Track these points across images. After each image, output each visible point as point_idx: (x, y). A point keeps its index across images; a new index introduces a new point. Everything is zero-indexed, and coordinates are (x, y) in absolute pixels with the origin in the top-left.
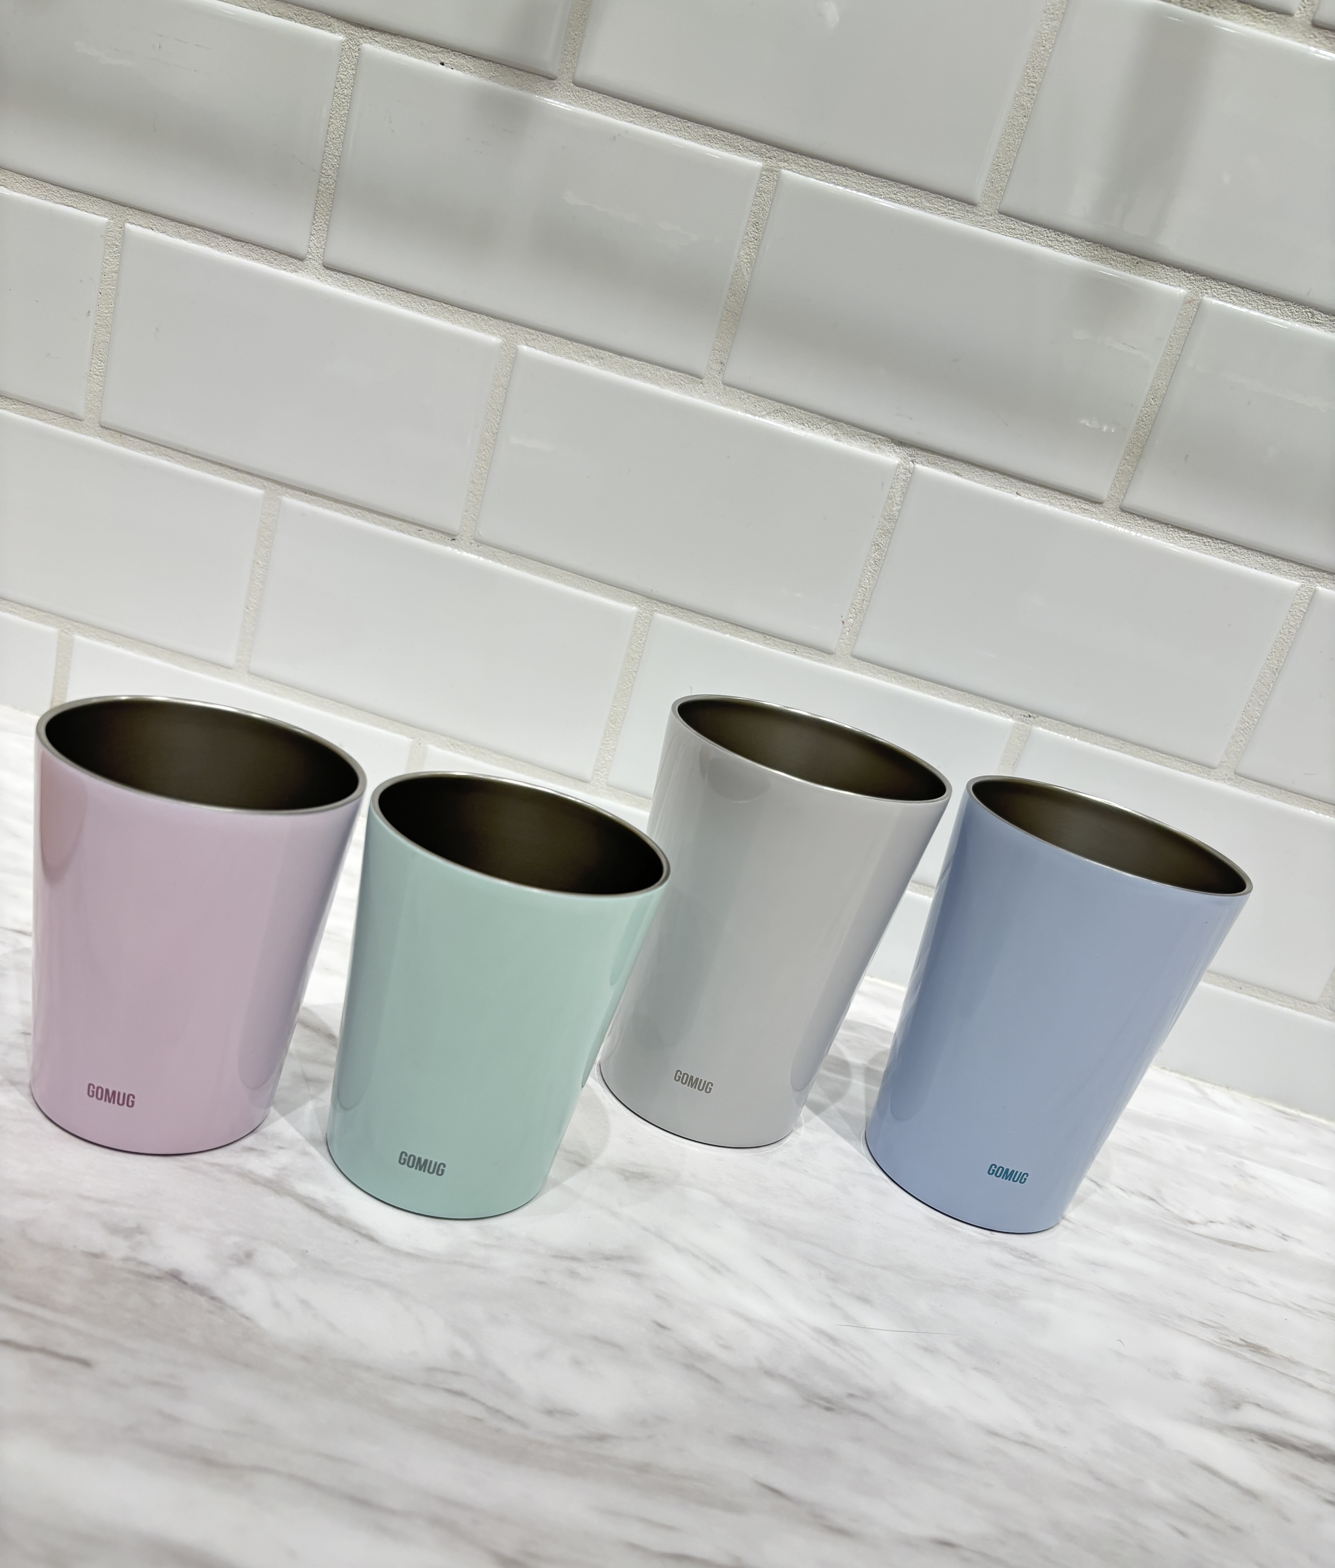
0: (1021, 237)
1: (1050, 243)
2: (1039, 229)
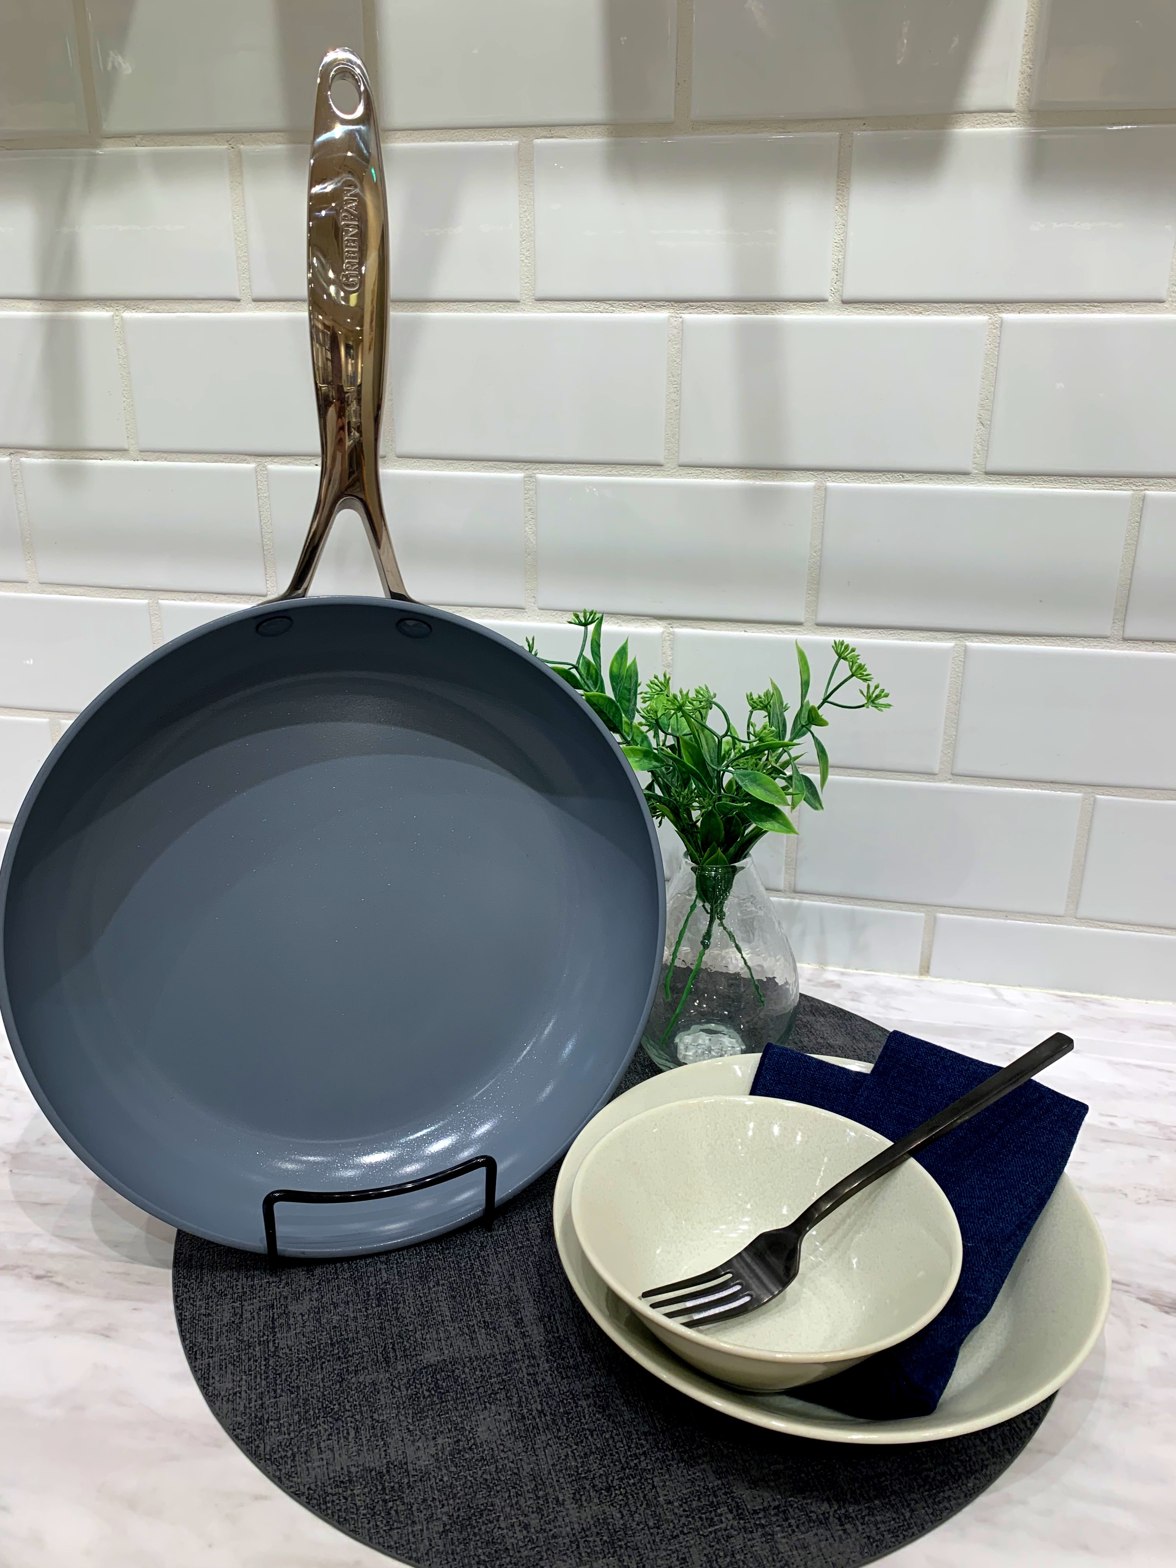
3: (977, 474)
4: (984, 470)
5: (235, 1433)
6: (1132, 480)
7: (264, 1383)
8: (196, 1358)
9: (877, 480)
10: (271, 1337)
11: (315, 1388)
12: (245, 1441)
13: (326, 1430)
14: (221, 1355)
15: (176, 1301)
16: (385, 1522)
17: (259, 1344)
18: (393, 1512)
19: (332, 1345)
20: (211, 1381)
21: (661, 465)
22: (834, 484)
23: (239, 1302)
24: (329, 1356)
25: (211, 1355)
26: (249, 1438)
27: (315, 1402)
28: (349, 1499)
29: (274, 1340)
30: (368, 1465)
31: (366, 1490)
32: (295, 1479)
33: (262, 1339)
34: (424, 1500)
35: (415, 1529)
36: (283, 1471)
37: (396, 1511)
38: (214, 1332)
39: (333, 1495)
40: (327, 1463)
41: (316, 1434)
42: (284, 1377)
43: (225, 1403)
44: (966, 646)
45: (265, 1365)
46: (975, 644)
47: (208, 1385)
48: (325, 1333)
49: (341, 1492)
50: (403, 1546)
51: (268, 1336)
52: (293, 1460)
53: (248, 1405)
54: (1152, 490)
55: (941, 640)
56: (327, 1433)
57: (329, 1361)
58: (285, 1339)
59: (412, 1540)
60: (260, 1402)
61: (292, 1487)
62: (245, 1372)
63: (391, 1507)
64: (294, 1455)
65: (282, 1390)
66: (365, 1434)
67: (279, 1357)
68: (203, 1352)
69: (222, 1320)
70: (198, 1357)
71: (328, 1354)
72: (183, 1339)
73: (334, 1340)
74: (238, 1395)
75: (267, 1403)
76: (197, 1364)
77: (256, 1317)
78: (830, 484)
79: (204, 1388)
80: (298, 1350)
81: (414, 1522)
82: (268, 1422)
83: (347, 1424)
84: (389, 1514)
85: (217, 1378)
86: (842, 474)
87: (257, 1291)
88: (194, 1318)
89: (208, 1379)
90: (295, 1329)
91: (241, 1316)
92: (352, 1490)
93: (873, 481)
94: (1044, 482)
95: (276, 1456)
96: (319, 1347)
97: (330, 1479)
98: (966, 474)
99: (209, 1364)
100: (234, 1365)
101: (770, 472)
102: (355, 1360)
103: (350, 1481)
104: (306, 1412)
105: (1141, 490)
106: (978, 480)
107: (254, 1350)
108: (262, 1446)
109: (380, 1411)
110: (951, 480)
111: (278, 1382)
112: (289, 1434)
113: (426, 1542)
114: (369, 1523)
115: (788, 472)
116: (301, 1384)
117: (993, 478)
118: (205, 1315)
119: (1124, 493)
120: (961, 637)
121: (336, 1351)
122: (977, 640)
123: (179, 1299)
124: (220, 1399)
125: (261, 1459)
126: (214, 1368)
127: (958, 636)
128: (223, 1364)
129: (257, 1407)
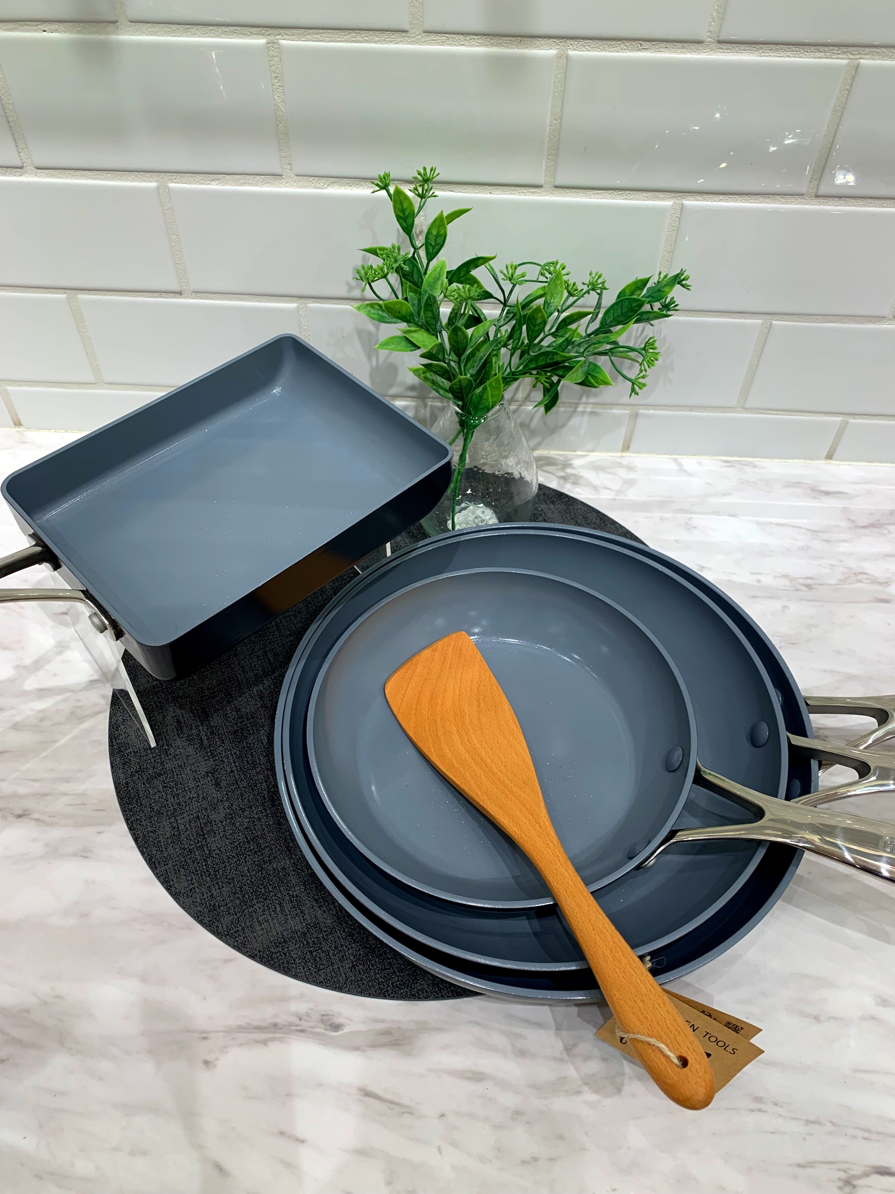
0: (443, 43)
1: (462, 43)
2: (452, 36)
3: (710, 42)
4: (717, 39)
5: (199, 919)
6: (850, 49)
7: (208, 879)
8: (156, 867)
9: (616, 49)
10: (204, 843)
11: (244, 877)
12: (208, 924)
13: (260, 908)
14: (173, 862)
15: (128, 824)
16: (314, 966)
17: (198, 850)
18: (318, 959)
19: (248, 842)
20: (172, 883)
21: (406, 31)
22: (576, 52)
23: (173, 818)
24: (248, 851)
25: (166, 863)
26: (210, 921)
27: (247, 888)
28: (287, 954)
29: (207, 845)
30: (294, 929)
31: (297, 946)
32: (248, 946)
33: (198, 845)
34: (336, 948)
35: (334, 968)
36: (239, 941)
37: (320, 958)
38: (162, 844)
39: (276, 953)
40: (267, 932)
41: (254, 911)
42: (221, 873)
43: (186, 898)
44: (682, 204)
45: (206, 865)
46: (690, 202)
47: (170, 886)
48: (241, 834)
49: (280, 950)
50: (329, 980)
51: (201, 842)
52: (244, 933)
53: (202, 897)
54: (867, 59)
55: (663, 199)
56: (261, 910)
57: (249, 855)
58: (215, 843)
59: (334, 975)
60: (210, 894)
61: (247, 952)
62: (193, 873)
63: (316, 955)
64: (243, 929)
65: (223, 883)
66: (287, 907)
67: (214, 857)
68: (159, 862)
69: (166, 835)
70: (157, 866)
71: (247, 849)
72: (142, 853)
73: (249, 839)
74: (193, 890)
75: (215, 893)
76: (158, 871)
77: (188, 827)
78: (571, 53)
79: (169, 889)
80: (225, 850)
81: (332, 963)
82: (219, 908)
83: (273, 901)
84: (316, 960)
85: (175, 880)
86: (583, 42)
87: (184, 807)
88: (145, 836)
89: (169, 882)
90: (219, 834)
91: (178, 828)
92: (288, 948)
93: (612, 49)
94: (771, 50)
95: (231, 932)
96: (240, 846)
97: (271, 942)
98: (700, 42)
99: (166, 870)
100: (184, 868)
101: (514, 39)
102: (267, 852)
103: (285, 942)
104: (243, 897)
105: (856, 59)
106: (710, 48)
107: (195, 855)
108: (220, 926)
109: (293, 889)
110: (686, 48)
111: (218, 877)
112: (236, 915)
113: (343, 975)
114: (304, 969)
115: (531, 39)
116: (234, 876)
117: (725, 46)
118: (151, 832)
119: (840, 61)
120: (680, 196)
121: (252, 847)
122: (692, 199)
123: (129, 822)
124: (181, 895)
125: (222, 936)
126: (171, 872)
127: (677, 195)
128: (176, 868)
129: (209, 898)
